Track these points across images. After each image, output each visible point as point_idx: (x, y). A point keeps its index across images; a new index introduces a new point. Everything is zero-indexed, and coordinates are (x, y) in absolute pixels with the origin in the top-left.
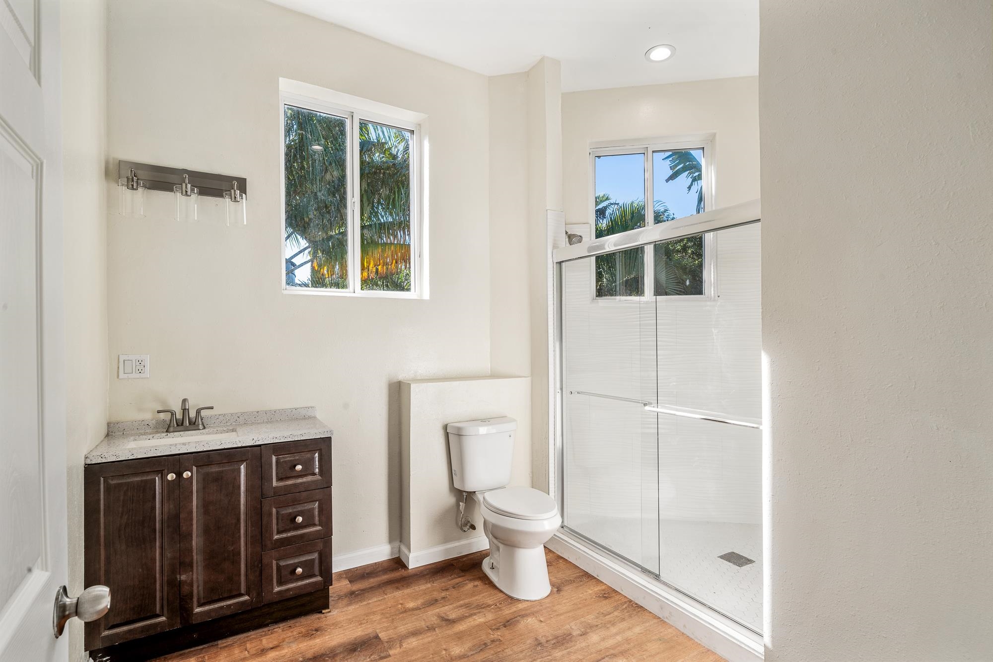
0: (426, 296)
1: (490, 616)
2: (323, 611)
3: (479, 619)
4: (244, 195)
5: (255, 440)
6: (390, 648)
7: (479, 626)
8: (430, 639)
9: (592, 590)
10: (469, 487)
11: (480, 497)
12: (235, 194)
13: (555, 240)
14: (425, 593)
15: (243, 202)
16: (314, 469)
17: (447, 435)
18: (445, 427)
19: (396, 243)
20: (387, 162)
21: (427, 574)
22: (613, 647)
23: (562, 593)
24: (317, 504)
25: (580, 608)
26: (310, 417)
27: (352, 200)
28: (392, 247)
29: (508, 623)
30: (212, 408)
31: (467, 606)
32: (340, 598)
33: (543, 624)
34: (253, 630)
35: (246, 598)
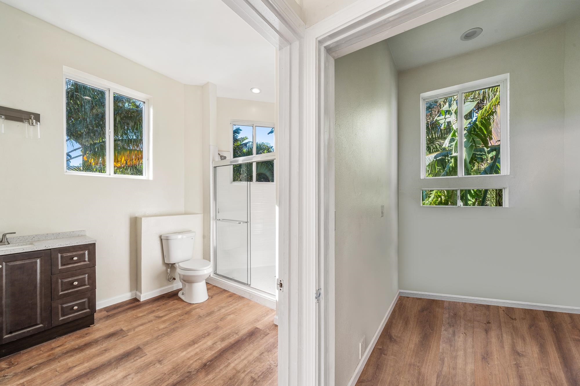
0: (151, 178)
1: (179, 312)
2: (90, 326)
3: (174, 314)
4: (38, 123)
5: (47, 246)
6: (129, 333)
7: (174, 316)
8: (150, 325)
9: (225, 295)
10: (172, 262)
11: (177, 265)
12: (32, 122)
13: (213, 158)
14: (148, 309)
15: (38, 126)
16: (85, 258)
17: (161, 240)
18: (160, 237)
19: (138, 149)
20: (132, 109)
21: (151, 302)
22: (230, 312)
23: (213, 298)
24: (87, 275)
25: (219, 302)
26: (82, 236)
27: (109, 130)
28: (136, 152)
29: (187, 313)
30: (15, 233)
31: (169, 310)
32: (101, 319)
33: (203, 310)
34: (45, 342)
35: (41, 325)
